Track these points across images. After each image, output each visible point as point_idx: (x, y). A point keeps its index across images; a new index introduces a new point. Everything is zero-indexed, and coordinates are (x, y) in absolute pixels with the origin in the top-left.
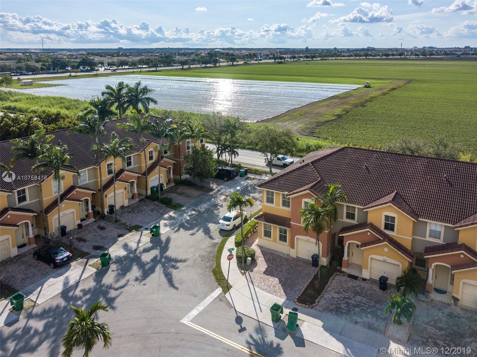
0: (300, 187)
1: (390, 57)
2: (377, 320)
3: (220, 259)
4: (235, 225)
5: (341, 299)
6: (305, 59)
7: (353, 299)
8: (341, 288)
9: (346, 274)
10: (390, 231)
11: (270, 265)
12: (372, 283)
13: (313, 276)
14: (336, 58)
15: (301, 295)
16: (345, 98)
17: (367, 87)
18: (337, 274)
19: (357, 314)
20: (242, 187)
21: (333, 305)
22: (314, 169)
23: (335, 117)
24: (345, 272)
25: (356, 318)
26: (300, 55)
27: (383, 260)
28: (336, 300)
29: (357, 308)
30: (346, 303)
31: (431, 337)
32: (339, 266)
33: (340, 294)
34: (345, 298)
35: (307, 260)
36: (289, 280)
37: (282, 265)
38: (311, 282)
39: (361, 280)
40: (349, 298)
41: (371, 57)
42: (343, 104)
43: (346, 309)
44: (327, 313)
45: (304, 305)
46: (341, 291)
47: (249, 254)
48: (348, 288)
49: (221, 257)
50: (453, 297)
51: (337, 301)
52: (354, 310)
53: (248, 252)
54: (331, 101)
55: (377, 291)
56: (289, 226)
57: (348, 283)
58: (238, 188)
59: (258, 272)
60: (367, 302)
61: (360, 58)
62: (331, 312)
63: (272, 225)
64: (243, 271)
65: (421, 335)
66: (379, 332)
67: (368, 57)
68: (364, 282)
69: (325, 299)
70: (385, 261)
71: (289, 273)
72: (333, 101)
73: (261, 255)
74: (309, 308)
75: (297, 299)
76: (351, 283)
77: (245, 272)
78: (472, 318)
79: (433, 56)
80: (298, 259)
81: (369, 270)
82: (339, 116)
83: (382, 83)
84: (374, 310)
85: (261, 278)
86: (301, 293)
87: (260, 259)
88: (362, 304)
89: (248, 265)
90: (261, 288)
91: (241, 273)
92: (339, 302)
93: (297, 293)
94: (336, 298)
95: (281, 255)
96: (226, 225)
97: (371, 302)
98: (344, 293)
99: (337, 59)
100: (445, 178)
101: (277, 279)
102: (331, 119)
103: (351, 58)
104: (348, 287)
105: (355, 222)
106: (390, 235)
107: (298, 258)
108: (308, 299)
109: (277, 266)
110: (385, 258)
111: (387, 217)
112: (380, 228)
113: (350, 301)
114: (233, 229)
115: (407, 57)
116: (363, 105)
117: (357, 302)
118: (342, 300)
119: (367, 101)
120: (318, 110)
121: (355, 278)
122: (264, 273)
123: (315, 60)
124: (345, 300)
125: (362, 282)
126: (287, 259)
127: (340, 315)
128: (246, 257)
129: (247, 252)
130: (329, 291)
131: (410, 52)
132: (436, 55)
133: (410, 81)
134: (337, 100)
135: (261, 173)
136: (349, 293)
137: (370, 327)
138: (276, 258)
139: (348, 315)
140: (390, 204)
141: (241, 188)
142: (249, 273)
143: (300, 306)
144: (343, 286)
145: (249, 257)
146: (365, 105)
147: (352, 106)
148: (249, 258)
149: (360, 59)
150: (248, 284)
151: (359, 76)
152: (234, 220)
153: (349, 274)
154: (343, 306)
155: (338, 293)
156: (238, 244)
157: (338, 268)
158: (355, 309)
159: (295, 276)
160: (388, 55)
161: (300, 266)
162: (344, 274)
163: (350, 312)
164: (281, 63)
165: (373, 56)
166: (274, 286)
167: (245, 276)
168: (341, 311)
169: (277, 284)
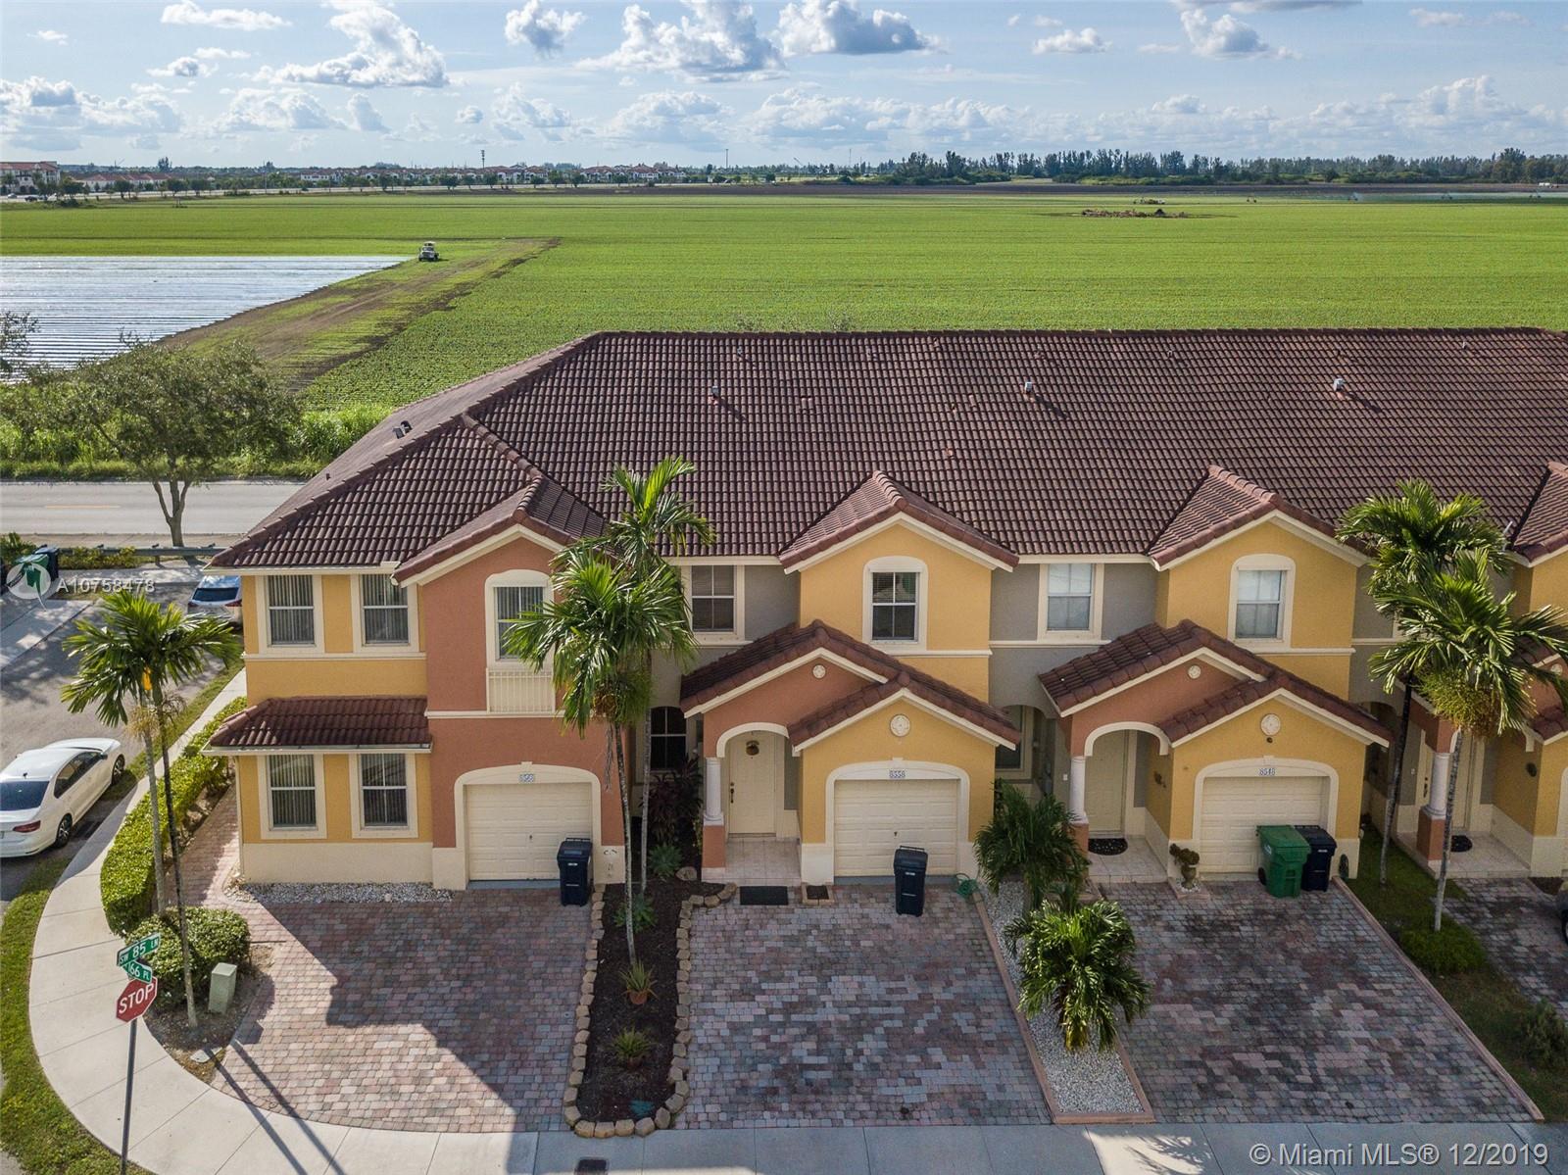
0: (453, 529)
1: (458, 188)
2: (979, 1065)
3: (27, 1031)
4: (68, 817)
5: (773, 1018)
6: (169, 193)
7: (823, 998)
8: (745, 968)
9: (733, 894)
10: (898, 642)
11: (350, 969)
12: (854, 896)
13: (592, 954)
14: (284, 190)
15: (585, 1072)
16: (368, 290)
17: (431, 260)
18: (696, 906)
19: (883, 1067)
20: (46, 633)
21: (760, 1067)
22: (493, 438)
23: (364, 345)
24: (722, 887)
25: (890, 1091)
26: (143, 182)
27: (888, 778)
28: (758, 1032)
29: (867, 1037)
30: (809, 1032)
31: (1207, 1053)
32: (683, 864)
33: (758, 998)
34: (789, 1008)
35: (527, 885)
36: (482, 1016)
37: (409, 946)
38: (596, 984)
39: (805, 900)
40: (808, 1003)
41: (401, 188)
42: (369, 306)
43: (823, 1060)
44: (755, 1118)
45: (626, 1125)
46: (755, 980)
47: (217, 948)
48: (774, 955)
49: (26, 1021)
50: (1174, 850)
51: (766, 1039)
52: (859, 1053)
53: (207, 934)
54: (324, 301)
55: (896, 926)
56: (419, 732)
57: (761, 933)
58: (29, 641)
59: (291, 1033)
60: (890, 991)
61: (366, 189)
62: (771, 1109)
63: (317, 752)
64: (200, 1056)
65: (1171, 1058)
66: (1024, 1120)
67: (389, 189)
68: (822, 901)
69: (707, 1049)
70: (897, 781)
71: (467, 980)
72: (330, 300)
73: (277, 931)
74: (657, 1128)
75: (578, 1103)
76: (775, 928)
77: (213, 1057)
78: (1264, 912)
79: (584, 186)
80: (480, 892)
81: (829, 843)
82: (377, 342)
83: (474, 249)
84: (934, 1017)
85: (325, 1058)
86: (580, 1064)
87: (278, 952)
88: (874, 1010)
89: (222, 1009)
90: (344, 1119)
91: (194, 1069)
92: (775, 1038)
93: (557, 1071)
94: (755, 1024)
95: (388, 897)
96: (15, 829)
97: (901, 984)
98: (772, 986)
99: (287, 193)
100: (1028, 393)
101: (417, 1032)
102: (348, 351)
103: (334, 190)
104: (771, 950)
105: (735, 639)
106: (901, 660)
107: (477, 886)
108: (630, 1080)
109: (391, 962)
110: (898, 763)
111: (882, 582)
112: (856, 638)
113: (819, 1016)
114: (58, 844)
115: (510, 187)
116: (442, 304)
117: (850, 1005)
118: (782, 1025)
119: (450, 296)
120: (286, 330)
121: (773, 896)
122: (332, 1019)
123: (204, 198)
124: (794, 1017)
125: (812, 906)
126: (427, 910)
127: (818, 1106)
128: (203, 967)
129: (201, 936)
130: (703, 999)
131: (515, 174)
132: (590, 182)
133: (555, 242)
134: (346, 299)
135: (130, 560)
136: (791, 979)
137: (974, 1109)
138: (362, 922)
139: (853, 1089)
140: (901, 516)
141: (45, 639)
142: (241, 1052)
143: (607, 1136)
144: (748, 950)
145: (219, 960)
146: (450, 305)
147: (407, 312)
148: (225, 970)
149: (367, 194)
150: (263, 1121)
151: (385, 235)
152: (58, 793)
153: (741, 888)
154: (803, 1051)
155: (747, 993)
156: (126, 914)
157: (686, 873)
158: (860, 1045)
159: (507, 983)
160: (453, 182)
161: (504, 920)
162: (723, 894)
163: (850, 1067)
164: (74, 204)
165: (408, 184)
166: (419, 1079)
167: (219, 1078)
168: (809, 1083)
169: (429, 1059)
